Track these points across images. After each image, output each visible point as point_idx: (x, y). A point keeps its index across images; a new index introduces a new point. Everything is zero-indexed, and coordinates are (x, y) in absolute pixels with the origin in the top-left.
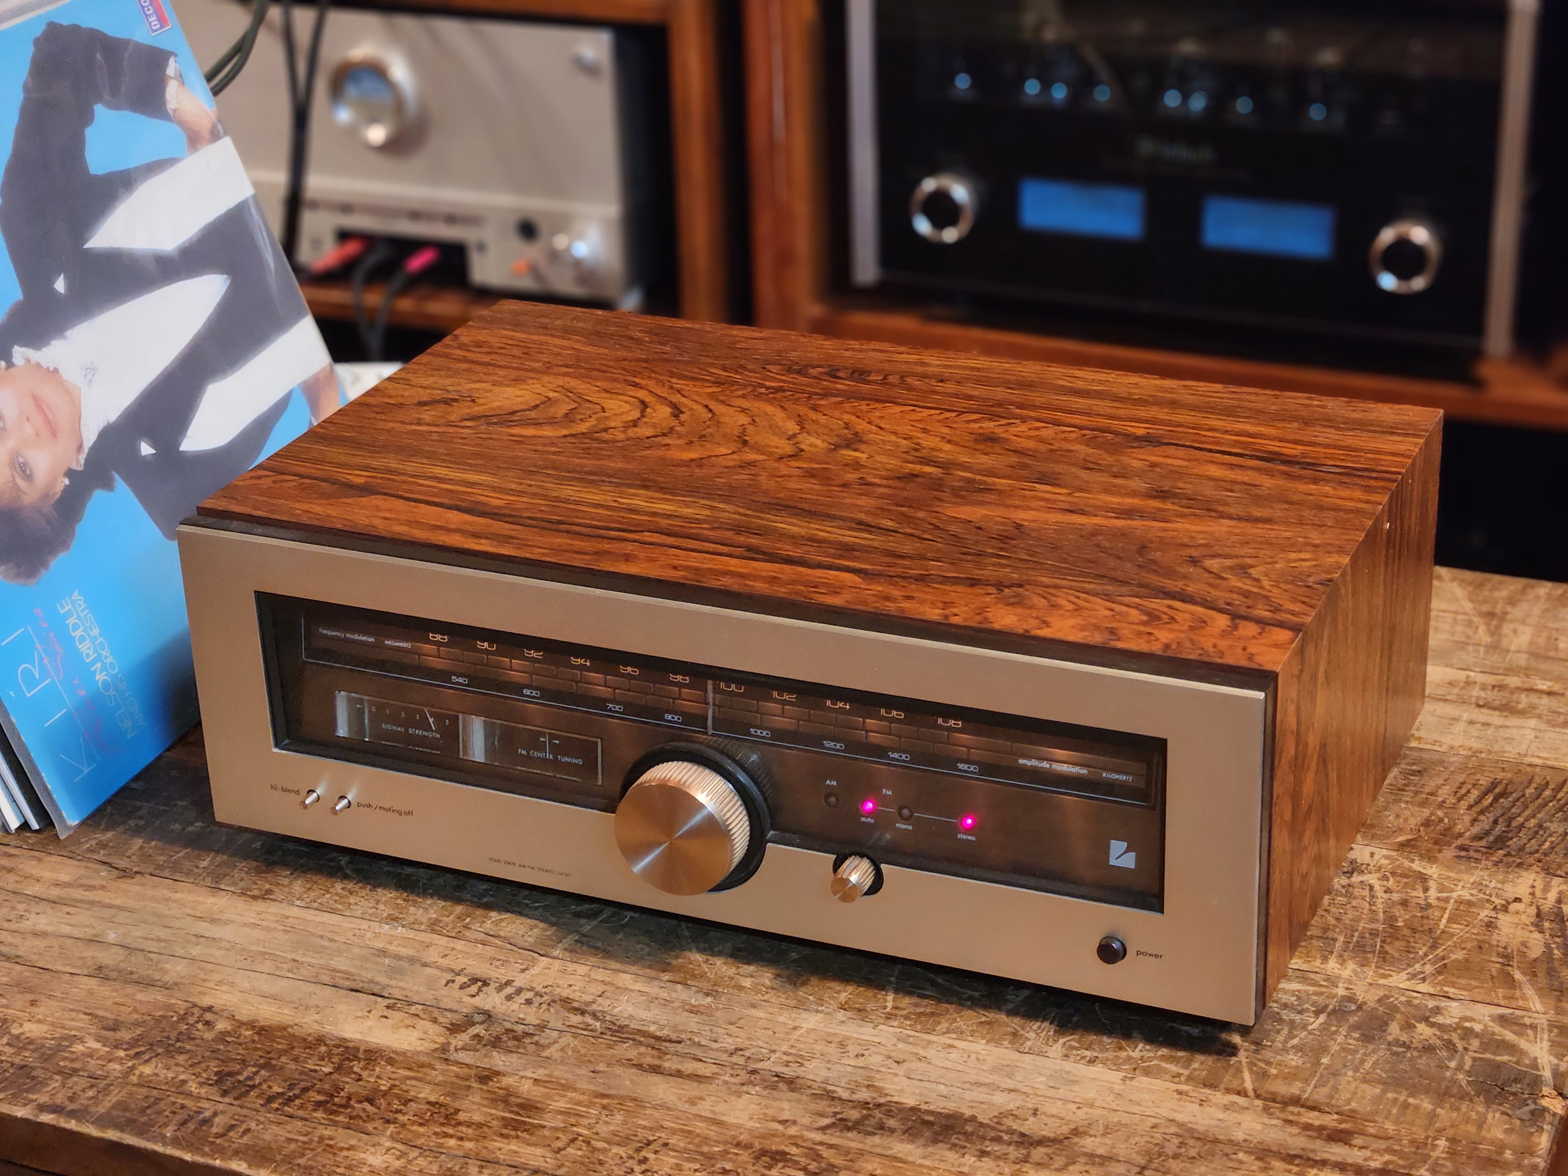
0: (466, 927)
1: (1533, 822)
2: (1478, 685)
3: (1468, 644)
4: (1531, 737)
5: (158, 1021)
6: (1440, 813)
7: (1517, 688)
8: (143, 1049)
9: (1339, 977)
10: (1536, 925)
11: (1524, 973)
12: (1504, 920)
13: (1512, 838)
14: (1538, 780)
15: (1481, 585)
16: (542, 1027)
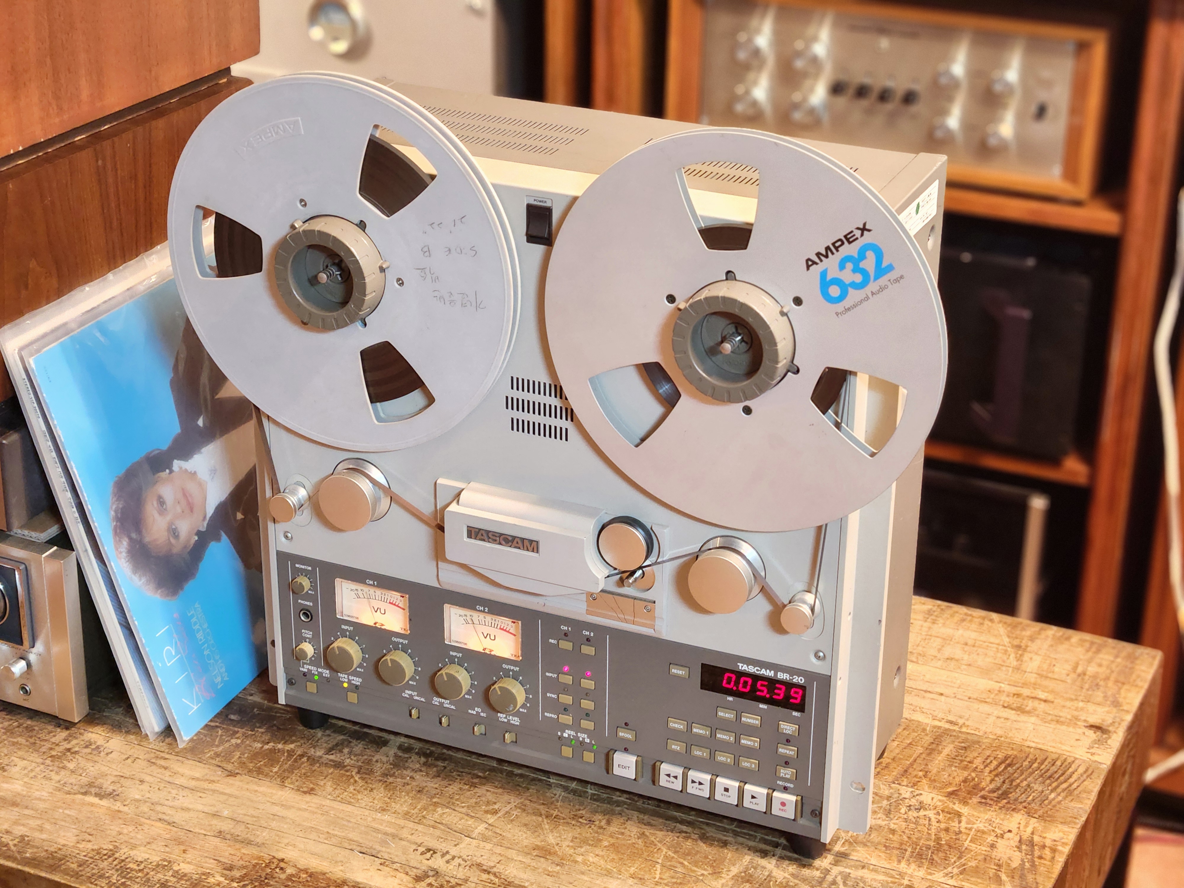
0: (424, 817)
1: (1025, 783)
2: (1005, 694)
3: (1003, 666)
4: (1031, 729)
5: (254, 866)
6: (973, 775)
7: (1028, 696)
8: (246, 882)
9: (906, 873)
10: (1018, 848)
11: (1008, 876)
12: (1001, 843)
13: (1011, 793)
14: (1031, 756)
15: (1014, 627)
16: (466, 880)
